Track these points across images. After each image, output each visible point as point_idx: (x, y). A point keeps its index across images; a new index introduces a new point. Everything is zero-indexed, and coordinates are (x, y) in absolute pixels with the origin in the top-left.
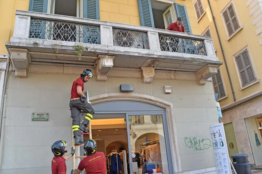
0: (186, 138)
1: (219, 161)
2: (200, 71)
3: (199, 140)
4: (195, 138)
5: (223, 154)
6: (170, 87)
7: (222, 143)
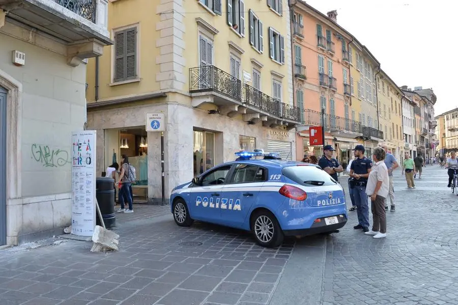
0: (35, 145)
1: (79, 185)
2: (76, 42)
3: (53, 151)
4: (47, 146)
5: (87, 175)
6: (23, 56)
7: (89, 160)
